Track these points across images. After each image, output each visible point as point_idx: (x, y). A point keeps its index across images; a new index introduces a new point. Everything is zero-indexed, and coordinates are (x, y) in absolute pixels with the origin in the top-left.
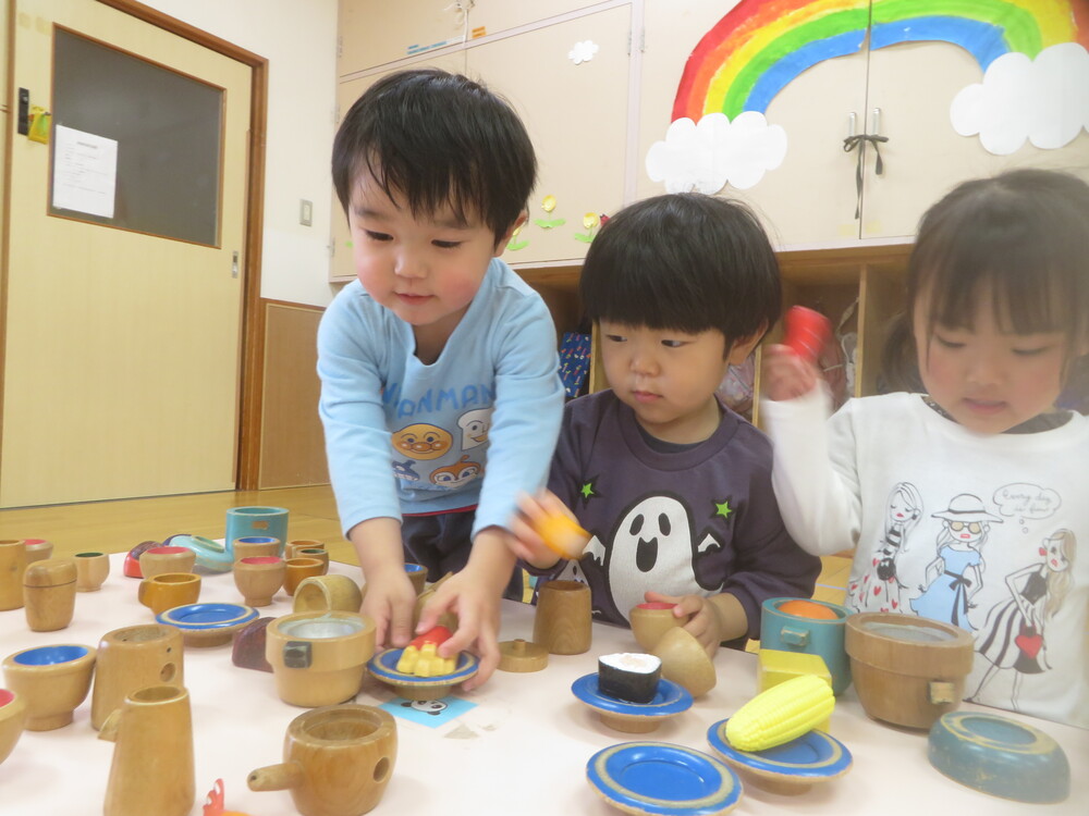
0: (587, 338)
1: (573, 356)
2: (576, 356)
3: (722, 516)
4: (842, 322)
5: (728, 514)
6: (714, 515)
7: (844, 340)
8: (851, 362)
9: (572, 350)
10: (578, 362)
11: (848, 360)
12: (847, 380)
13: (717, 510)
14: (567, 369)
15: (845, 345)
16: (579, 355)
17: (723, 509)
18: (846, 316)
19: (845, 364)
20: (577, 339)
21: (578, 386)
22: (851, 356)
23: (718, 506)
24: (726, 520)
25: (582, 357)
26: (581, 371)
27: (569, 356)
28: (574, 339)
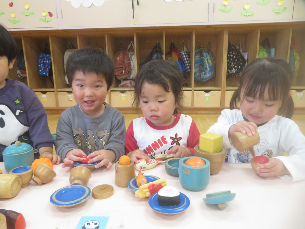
0: (48, 55)
1: (44, 62)
2: (45, 62)
3: (18, 104)
4: (128, 49)
5: (20, 102)
6: (16, 104)
7: (129, 54)
8: (132, 60)
9: (43, 59)
10: (46, 64)
11: (131, 60)
12: (131, 66)
13: (16, 103)
14: (43, 66)
15: (130, 55)
16: (46, 61)
17: (17, 102)
18: (129, 47)
19: (130, 61)
20: (44, 56)
21: (48, 72)
22: (131, 59)
23: (15, 101)
24: (20, 104)
25: (47, 62)
26: (48, 66)
27: (42, 62)
28: (43, 56)
